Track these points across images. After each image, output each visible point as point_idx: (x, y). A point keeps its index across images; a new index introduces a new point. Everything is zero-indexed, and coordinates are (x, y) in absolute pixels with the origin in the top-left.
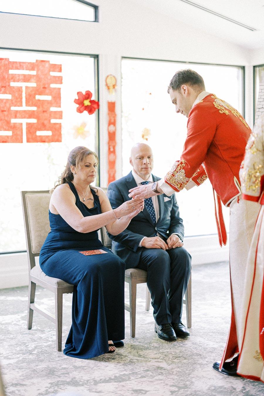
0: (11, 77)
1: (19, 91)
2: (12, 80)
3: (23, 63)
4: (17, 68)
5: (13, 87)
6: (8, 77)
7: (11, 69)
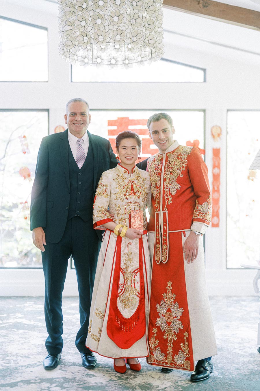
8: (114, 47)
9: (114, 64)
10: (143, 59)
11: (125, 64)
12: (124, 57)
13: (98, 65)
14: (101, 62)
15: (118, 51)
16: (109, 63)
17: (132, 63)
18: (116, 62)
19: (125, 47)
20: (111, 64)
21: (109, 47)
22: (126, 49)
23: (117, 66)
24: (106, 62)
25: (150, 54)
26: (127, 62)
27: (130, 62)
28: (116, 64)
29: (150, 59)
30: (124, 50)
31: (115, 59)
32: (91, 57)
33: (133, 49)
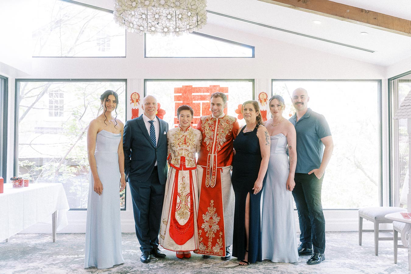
0: (193, 97)
1: (198, 106)
2: (194, 99)
3: (201, 88)
4: (197, 92)
5: (194, 103)
6: (191, 98)
7: (193, 93)
8: (166, 18)
9: (166, 32)
10: (191, 27)
11: (176, 32)
12: (175, 26)
13: (152, 32)
14: (155, 30)
15: (170, 20)
16: (162, 31)
17: (181, 31)
18: (168, 30)
19: (176, 17)
20: (164, 32)
21: (162, 17)
22: (177, 19)
23: (169, 33)
24: (159, 30)
25: (197, 22)
26: (177, 30)
27: (180, 30)
28: (168, 32)
29: (197, 26)
30: (175, 20)
31: (168, 28)
32: (146, 26)
33: (182, 19)
